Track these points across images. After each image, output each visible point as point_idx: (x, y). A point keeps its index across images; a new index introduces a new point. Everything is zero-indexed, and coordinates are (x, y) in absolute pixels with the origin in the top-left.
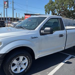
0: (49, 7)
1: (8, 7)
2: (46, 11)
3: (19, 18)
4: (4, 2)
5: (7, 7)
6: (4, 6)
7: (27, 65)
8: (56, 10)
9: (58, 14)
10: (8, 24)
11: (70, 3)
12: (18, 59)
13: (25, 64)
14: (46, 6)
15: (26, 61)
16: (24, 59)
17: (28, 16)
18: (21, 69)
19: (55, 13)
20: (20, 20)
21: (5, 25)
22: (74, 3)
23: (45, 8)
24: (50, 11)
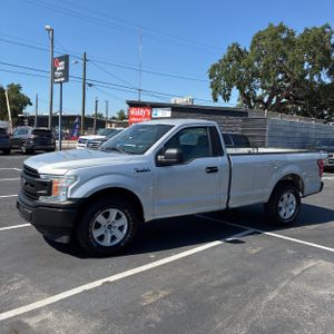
0: (227, 72)
1: (67, 80)
2: (215, 88)
3: (105, 116)
4: (53, 60)
5: (63, 79)
6: (53, 73)
7: (125, 231)
8: (257, 82)
9: (265, 100)
10: (65, 143)
11: (314, 57)
12: (106, 215)
13: (121, 228)
14: (215, 67)
15: (124, 221)
16: (118, 217)
17: (141, 112)
18: (113, 238)
19: (254, 97)
20: (108, 127)
21: (55, 144)
22: (328, 54)
23: (211, 77)
24: (230, 90)
